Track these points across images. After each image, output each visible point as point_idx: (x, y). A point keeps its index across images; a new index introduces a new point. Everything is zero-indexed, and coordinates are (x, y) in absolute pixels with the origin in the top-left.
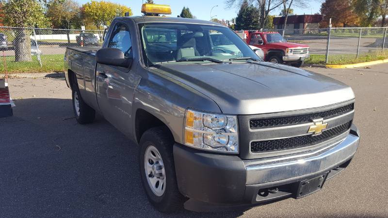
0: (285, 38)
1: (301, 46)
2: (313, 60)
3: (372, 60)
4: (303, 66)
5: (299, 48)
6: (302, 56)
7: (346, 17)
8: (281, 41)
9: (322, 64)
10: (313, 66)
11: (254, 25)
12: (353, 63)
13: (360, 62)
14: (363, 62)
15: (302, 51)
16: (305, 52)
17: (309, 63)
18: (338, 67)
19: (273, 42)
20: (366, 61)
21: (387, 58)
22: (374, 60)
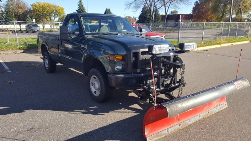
3: (212, 45)
7: (208, 16)
13: (203, 46)
14: (206, 46)
20: (208, 45)
21: (224, 43)
22: (214, 45)
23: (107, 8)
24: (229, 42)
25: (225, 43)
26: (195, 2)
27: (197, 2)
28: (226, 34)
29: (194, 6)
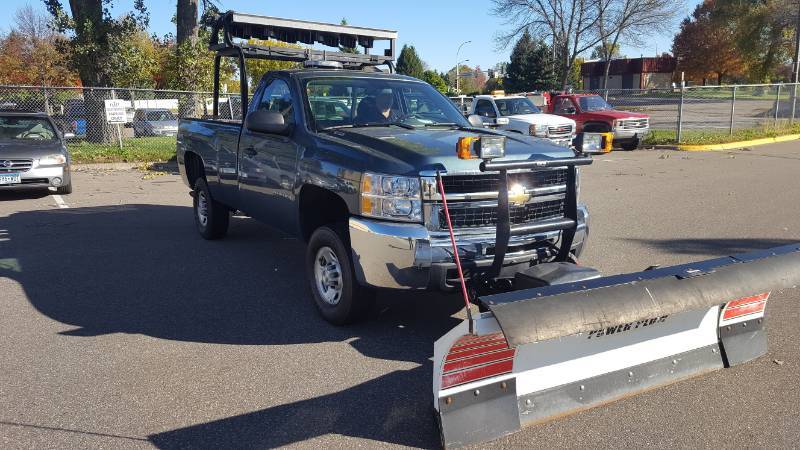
0: (609, 102)
1: (635, 116)
2: (657, 138)
3: (756, 138)
4: (641, 148)
5: (631, 119)
6: (637, 131)
7: (723, 62)
8: (604, 108)
9: (672, 144)
10: (657, 148)
11: (546, 79)
12: (721, 142)
13: (734, 141)
14: (740, 140)
15: (638, 124)
16: (643, 125)
17: (650, 144)
18: (697, 148)
19: (590, 110)
20: (746, 139)
21: (782, 134)
22: (760, 138)
23: (405, 46)
24: (794, 133)
25: (786, 134)
26: (682, 20)
27: (687, 21)
28: (786, 114)
29: (679, 31)
